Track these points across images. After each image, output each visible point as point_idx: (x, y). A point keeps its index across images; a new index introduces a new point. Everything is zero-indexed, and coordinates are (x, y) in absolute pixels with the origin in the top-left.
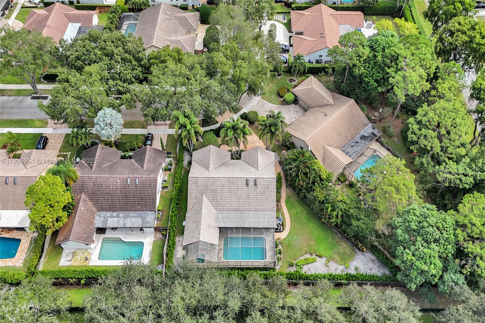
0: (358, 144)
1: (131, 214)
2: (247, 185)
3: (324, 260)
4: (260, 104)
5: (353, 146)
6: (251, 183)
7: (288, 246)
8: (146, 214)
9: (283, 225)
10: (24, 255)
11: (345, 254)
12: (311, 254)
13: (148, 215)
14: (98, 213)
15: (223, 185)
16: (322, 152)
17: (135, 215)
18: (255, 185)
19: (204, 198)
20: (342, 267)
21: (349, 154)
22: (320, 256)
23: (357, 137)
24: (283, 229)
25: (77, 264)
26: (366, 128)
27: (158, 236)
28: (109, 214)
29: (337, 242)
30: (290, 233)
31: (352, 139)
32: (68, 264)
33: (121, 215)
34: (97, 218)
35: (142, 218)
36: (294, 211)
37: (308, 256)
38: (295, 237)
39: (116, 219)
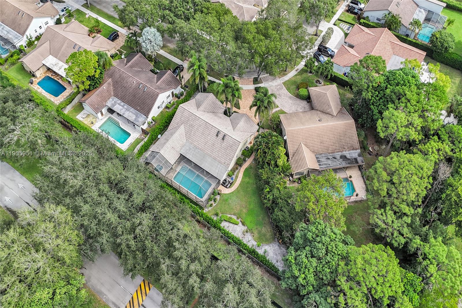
0: (334, 160)
1: (132, 109)
2: (217, 135)
3: (244, 228)
4: (278, 87)
5: (329, 159)
6: (221, 136)
7: (225, 201)
8: (140, 115)
9: (231, 184)
10: (63, 99)
11: (265, 235)
12: (238, 218)
13: (142, 117)
14: (113, 97)
15: (200, 126)
16: (296, 147)
17: (133, 112)
18: (223, 139)
19: (182, 127)
20: (255, 243)
21: (320, 163)
22: (243, 224)
23: (337, 154)
24: (229, 187)
25: (86, 122)
26: (352, 151)
27: (142, 136)
28: (119, 102)
29: (265, 224)
30: (232, 193)
31: (332, 152)
32: (81, 119)
33: (125, 107)
34: (111, 99)
35: (136, 116)
36: (247, 180)
37: (234, 217)
38: (234, 198)
39: (121, 107)
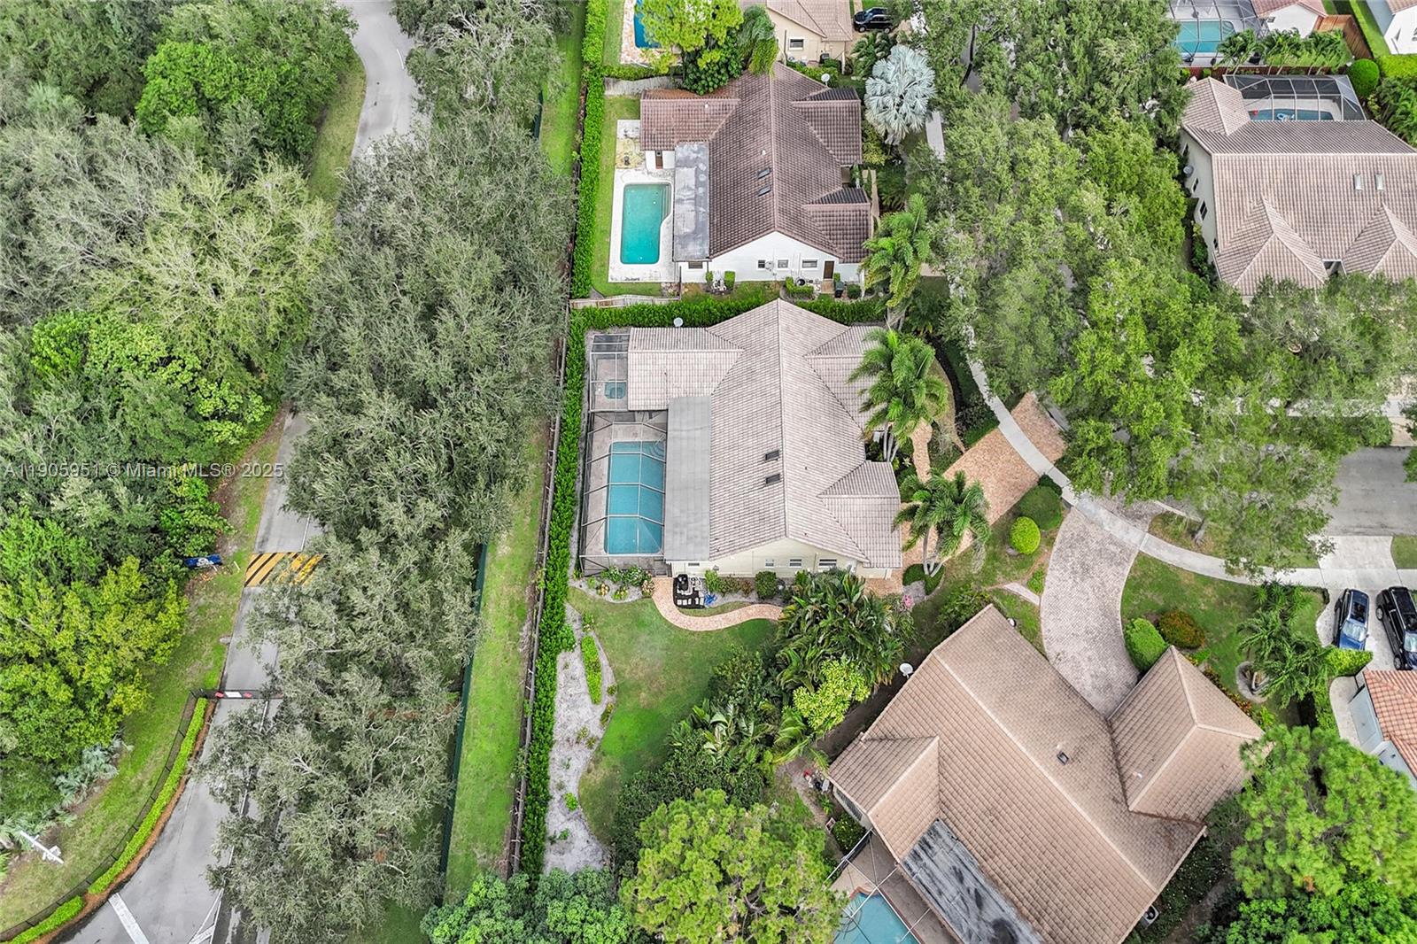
0: (972, 904)
1: (704, 210)
2: (767, 457)
3: (596, 731)
5: (961, 880)
6: (771, 468)
7: (638, 621)
8: (703, 239)
9: (694, 606)
10: (641, 60)
12: (611, 691)
13: (705, 242)
14: (705, 146)
15: (764, 394)
17: (701, 217)
18: (769, 480)
19: (735, 353)
20: (572, 788)
21: (923, 855)
22: (606, 716)
23: (1002, 903)
24: (682, 606)
25: (619, 148)
27: (668, 290)
28: (703, 167)
30: (671, 626)
31: (991, 877)
32: (620, 134)
33: (701, 190)
34: (695, 147)
35: (694, 232)
36: (734, 644)
37: (608, 680)
38: (660, 641)
39: (692, 183)
